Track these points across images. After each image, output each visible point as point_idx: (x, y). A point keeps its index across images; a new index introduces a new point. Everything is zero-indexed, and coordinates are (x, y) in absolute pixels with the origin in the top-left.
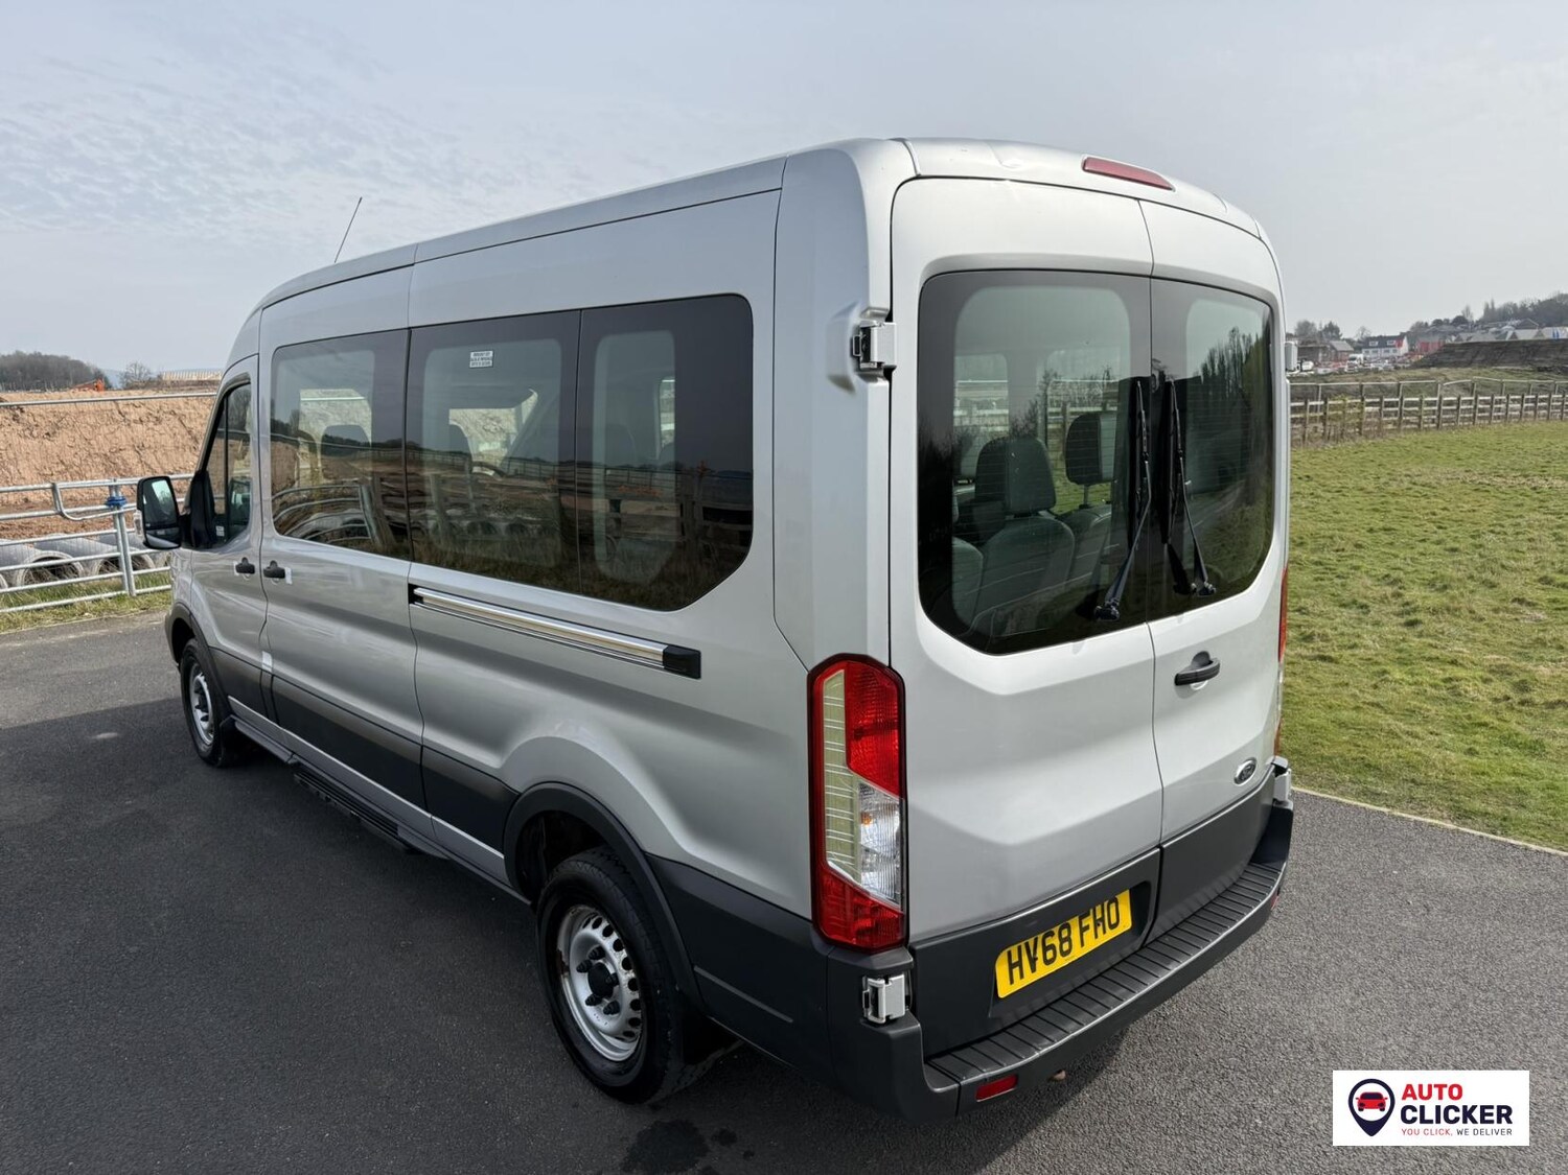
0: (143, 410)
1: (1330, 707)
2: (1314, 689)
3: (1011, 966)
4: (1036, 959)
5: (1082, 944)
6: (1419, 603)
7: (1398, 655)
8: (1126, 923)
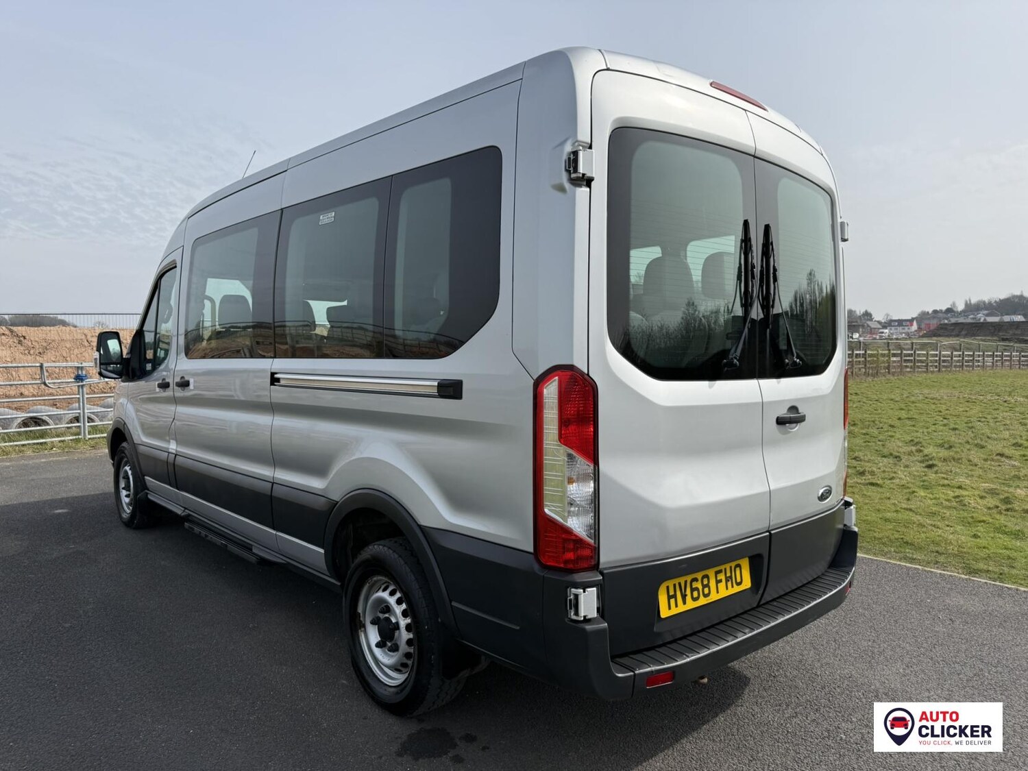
1: (879, 511)
2: (867, 501)
3: (669, 598)
4: (686, 595)
5: (718, 592)
6: (934, 454)
7: (922, 484)
8: (747, 583)
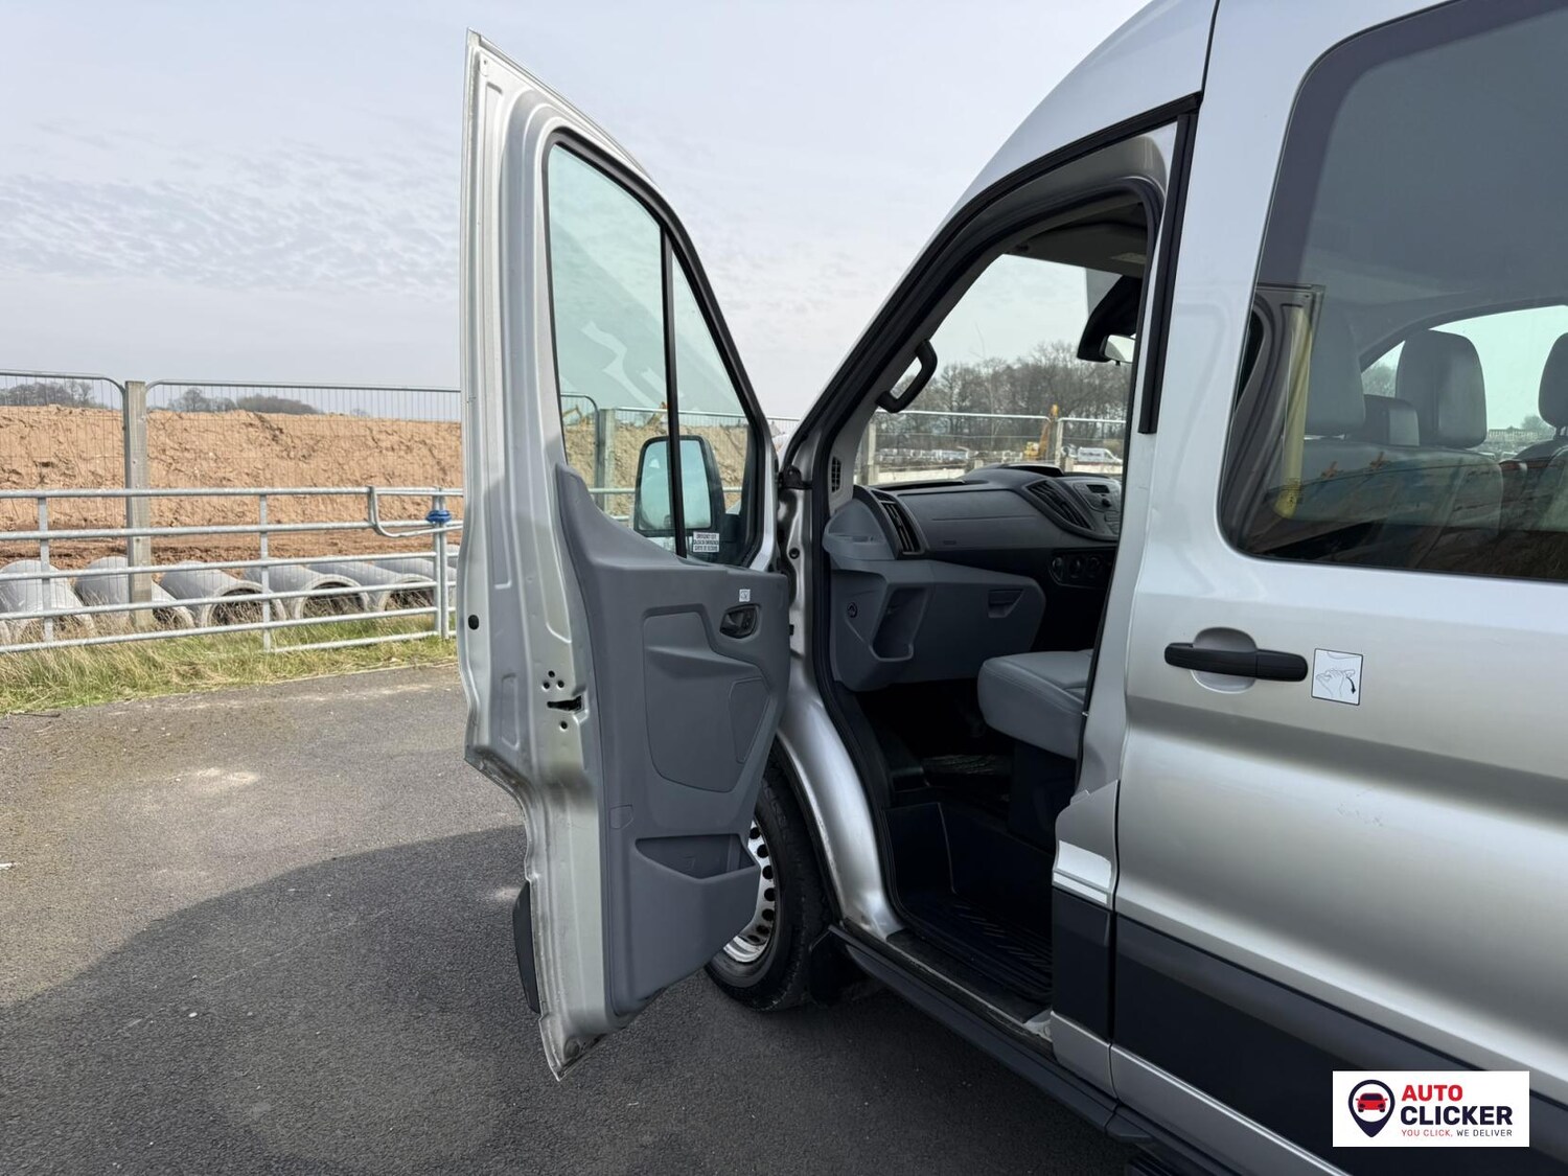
0: (396, 438)
